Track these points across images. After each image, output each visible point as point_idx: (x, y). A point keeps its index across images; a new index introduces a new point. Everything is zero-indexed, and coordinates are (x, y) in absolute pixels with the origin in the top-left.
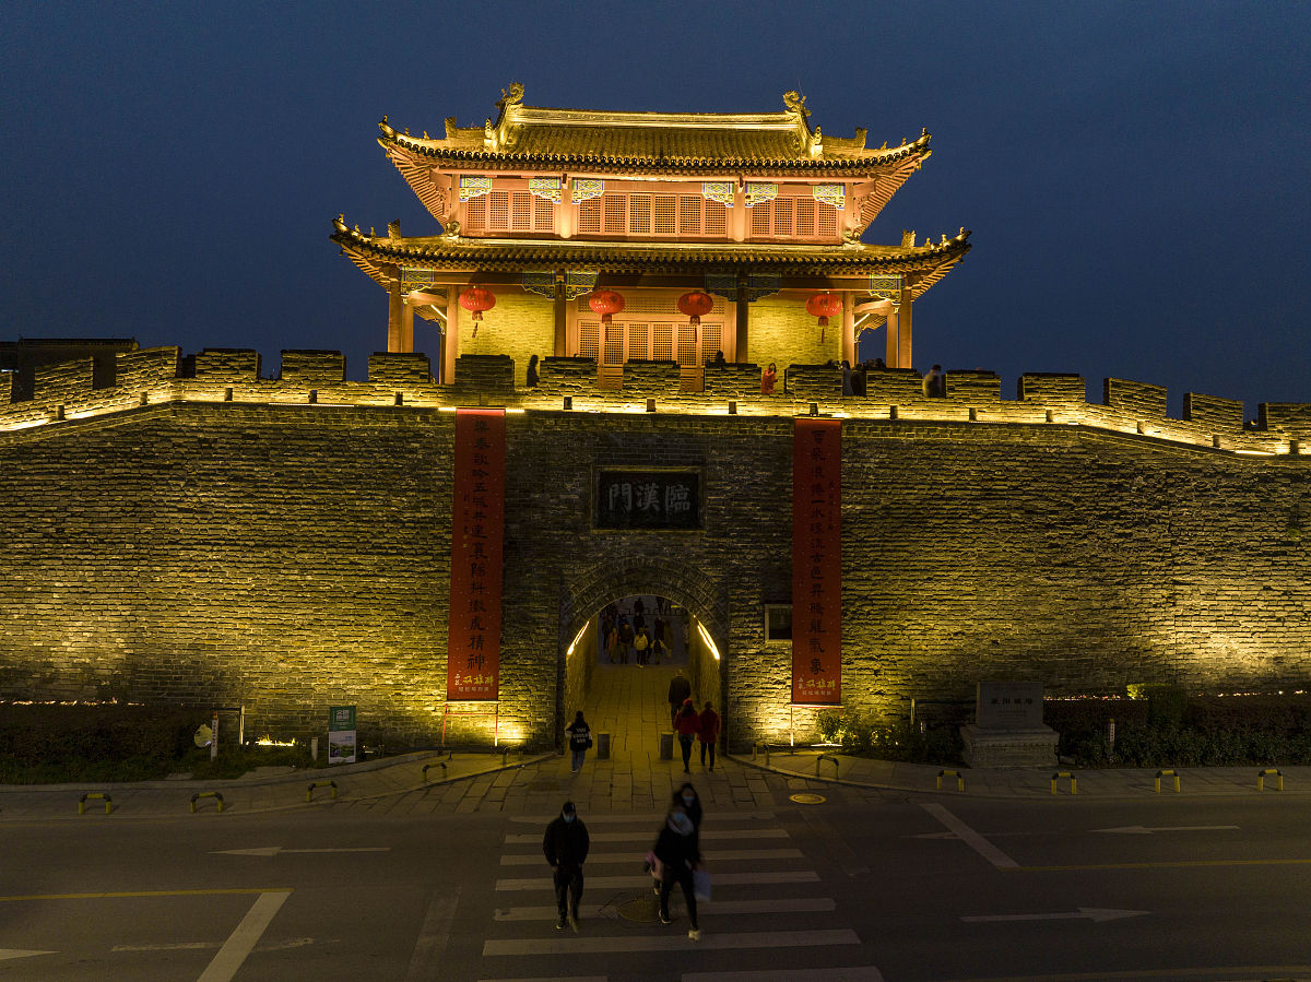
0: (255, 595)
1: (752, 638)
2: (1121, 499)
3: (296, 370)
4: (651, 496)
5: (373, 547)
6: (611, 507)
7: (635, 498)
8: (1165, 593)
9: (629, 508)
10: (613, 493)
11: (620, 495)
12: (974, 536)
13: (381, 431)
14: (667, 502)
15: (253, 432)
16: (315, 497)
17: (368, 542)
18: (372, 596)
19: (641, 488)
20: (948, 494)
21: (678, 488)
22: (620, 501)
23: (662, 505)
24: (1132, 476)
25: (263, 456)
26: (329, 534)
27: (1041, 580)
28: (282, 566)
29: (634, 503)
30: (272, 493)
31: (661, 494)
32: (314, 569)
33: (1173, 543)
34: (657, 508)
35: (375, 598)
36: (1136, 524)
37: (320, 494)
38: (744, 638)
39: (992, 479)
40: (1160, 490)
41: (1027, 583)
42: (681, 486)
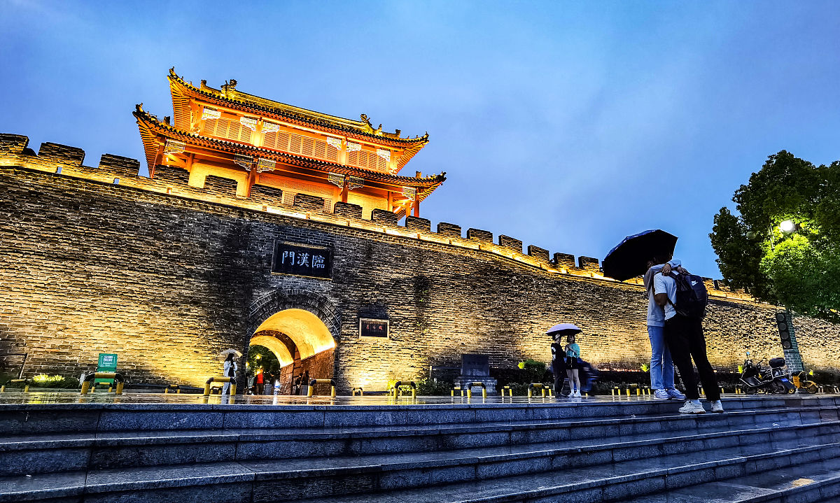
1: (352, 335)
3: (109, 165)
4: (305, 258)
6: (283, 262)
9: (293, 264)
10: (285, 255)
11: (289, 256)
13: (156, 205)
14: (313, 263)
16: (106, 235)
17: (136, 264)
18: (134, 295)
19: (300, 254)
21: (319, 257)
22: (288, 259)
23: (310, 264)
25: (74, 207)
26: (112, 257)
27: (480, 316)
28: (74, 271)
29: (296, 262)
30: (76, 228)
31: (310, 259)
32: (97, 275)
34: (307, 265)
35: (136, 297)
37: (109, 233)
38: (348, 335)
41: (475, 317)
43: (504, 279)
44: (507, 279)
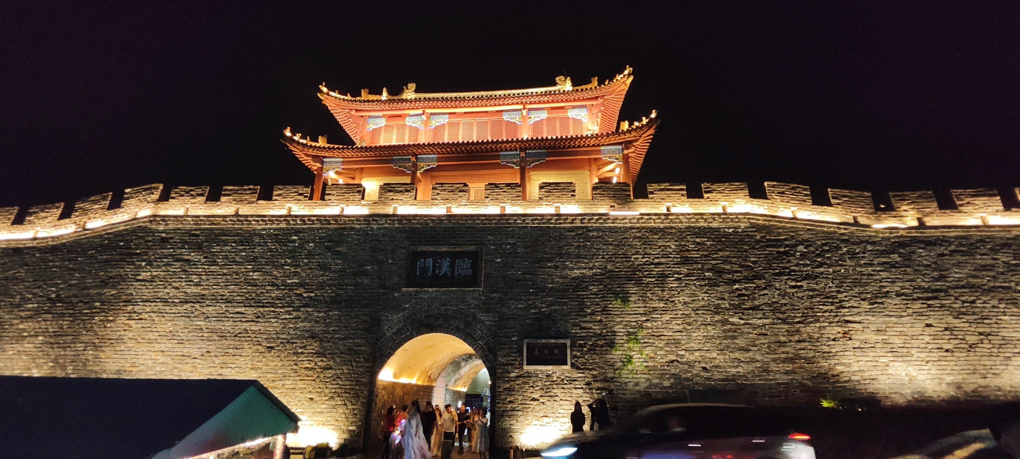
0: (171, 336)
1: (512, 365)
2: (789, 262)
3: (229, 195)
4: (445, 266)
5: (255, 302)
6: (418, 274)
7: (434, 267)
8: (840, 329)
9: (430, 274)
10: (420, 264)
11: (425, 266)
12: (679, 289)
13: (275, 229)
14: (456, 270)
15: (197, 232)
16: (225, 271)
17: (253, 299)
18: (248, 335)
19: (439, 261)
20: (656, 261)
21: (464, 260)
22: (424, 269)
23: (453, 273)
24: (796, 245)
25: (199, 247)
26: (228, 294)
27: (735, 320)
28: (193, 315)
29: (434, 271)
30: (198, 268)
31: (452, 266)
32: (214, 317)
33: (838, 292)
34: (449, 273)
35: (249, 337)
36: (804, 279)
37: (228, 269)
38: (507, 365)
39: (688, 250)
40: (818, 256)
41: (725, 322)
42: (467, 259)
43: (778, 252)
44: (785, 253)
